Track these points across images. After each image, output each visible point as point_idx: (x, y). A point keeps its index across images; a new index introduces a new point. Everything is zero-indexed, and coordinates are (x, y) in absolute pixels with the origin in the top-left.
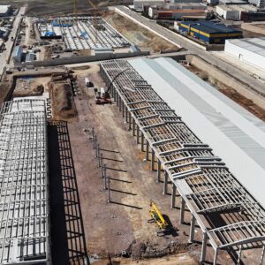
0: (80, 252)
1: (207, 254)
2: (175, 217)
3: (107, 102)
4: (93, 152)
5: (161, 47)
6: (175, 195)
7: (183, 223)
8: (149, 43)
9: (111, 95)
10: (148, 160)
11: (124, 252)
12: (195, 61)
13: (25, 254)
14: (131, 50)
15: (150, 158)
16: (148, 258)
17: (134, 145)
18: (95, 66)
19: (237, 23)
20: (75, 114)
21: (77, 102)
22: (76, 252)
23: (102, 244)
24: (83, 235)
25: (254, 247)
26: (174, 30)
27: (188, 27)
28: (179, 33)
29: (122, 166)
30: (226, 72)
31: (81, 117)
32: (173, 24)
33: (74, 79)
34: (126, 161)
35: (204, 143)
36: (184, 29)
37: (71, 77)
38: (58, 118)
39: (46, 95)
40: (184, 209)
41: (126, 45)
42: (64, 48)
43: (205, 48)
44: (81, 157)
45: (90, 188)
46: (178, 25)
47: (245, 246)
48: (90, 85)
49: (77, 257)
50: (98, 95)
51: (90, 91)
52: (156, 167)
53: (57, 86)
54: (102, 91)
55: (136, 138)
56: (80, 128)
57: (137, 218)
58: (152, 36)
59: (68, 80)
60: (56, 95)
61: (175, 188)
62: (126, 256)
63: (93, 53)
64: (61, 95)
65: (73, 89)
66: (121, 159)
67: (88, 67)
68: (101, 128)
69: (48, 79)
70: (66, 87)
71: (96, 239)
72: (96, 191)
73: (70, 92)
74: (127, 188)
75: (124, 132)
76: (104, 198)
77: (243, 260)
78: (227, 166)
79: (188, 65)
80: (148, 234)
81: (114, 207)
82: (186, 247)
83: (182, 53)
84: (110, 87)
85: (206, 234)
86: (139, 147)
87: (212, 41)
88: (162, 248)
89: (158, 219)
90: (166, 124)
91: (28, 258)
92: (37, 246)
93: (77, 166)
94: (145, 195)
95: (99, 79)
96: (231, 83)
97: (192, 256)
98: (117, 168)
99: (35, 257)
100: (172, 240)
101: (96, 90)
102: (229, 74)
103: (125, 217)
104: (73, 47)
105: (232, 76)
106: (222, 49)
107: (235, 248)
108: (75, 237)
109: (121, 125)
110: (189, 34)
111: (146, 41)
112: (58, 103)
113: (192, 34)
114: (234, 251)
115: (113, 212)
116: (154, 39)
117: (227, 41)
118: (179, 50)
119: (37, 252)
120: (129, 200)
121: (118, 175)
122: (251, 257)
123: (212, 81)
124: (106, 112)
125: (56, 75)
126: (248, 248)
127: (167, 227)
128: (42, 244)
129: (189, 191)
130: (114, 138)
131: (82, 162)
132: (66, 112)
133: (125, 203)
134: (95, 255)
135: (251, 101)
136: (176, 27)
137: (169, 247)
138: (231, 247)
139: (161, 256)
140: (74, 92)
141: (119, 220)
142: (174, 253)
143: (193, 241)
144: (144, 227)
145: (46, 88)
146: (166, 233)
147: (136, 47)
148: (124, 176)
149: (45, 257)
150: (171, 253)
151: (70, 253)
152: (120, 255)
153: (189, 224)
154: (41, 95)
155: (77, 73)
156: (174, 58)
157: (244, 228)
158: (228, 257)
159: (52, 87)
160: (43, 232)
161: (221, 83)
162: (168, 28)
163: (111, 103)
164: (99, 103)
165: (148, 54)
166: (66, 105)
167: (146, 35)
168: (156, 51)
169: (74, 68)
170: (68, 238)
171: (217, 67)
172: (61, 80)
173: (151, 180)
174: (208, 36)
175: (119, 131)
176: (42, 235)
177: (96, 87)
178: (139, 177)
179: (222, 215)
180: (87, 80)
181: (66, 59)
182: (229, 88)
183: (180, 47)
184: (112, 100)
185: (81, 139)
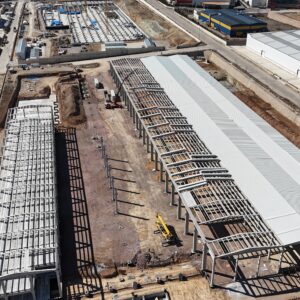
0: (88, 262)
1: (208, 263)
2: (180, 228)
3: (117, 107)
4: (102, 162)
5: (178, 41)
6: (181, 206)
7: (188, 234)
8: (165, 35)
9: (121, 98)
10: (157, 170)
11: (129, 262)
12: (214, 58)
13: (36, 264)
14: (145, 44)
15: (159, 168)
16: (152, 267)
17: (144, 154)
18: (105, 63)
19: (263, 11)
20: (84, 120)
21: (86, 106)
22: (85, 262)
23: (109, 254)
24: (91, 245)
25: (254, 257)
26: (193, 20)
27: (208, 17)
28: (198, 24)
29: (131, 177)
30: (245, 72)
31: (90, 124)
32: (192, 12)
33: (82, 80)
34: (134, 171)
35: (213, 154)
36: (205, 19)
37: (80, 77)
38: (66, 124)
39: (53, 97)
40: (189, 221)
41: (140, 38)
42: (72, 42)
43: (225, 43)
44: (90, 167)
45: (98, 199)
46: (198, 13)
47: (245, 255)
48: (100, 86)
49: (85, 266)
50: (107, 98)
51: (100, 94)
52: (164, 178)
53: (66, 87)
54: (113, 94)
55: (145, 146)
56: (89, 136)
57: (144, 229)
58: (169, 26)
59: (77, 80)
60: (64, 98)
61: (180, 200)
62: (132, 265)
63: (103, 49)
64: (69, 99)
65: (81, 90)
66: (130, 169)
67: (98, 65)
68: (110, 135)
69: (55, 79)
70: (74, 89)
71: (103, 250)
72: (104, 203)
73: (79, 95)
74: (135, 199)
75: (134, 140)
76: (111, 209)
77: (242, 269)
78: (233, 178)
79: (206, 62)
80: (153, 244)
81: (121, 218)
82: (189, 257)
83: (200, 48)
84: (120, 88)
85: (205, 245)
86: (149, 156)
87: (233, 34)
88: (166, 257)
89: (164, 230)
90: (176, 133)
91: (38, 267)
92: (47, 256)
93: (86, 177)
94: (152, 206)
95: (109, 79)
96: (250, 84)
97: (194, 266)
98: (125, 178)
99: (45, 266)
100: (176, 250)
101: (106, 93)
102: (248, 74)
103: (132, 228)
104: (83, 41)
105: (251, 76)
106: (244, 43)
107: (236, 257)
108: (83, 247)
109: (131, 132)
110: (209, 26)
111: (162, 32)
112: (66, 108)
113: (212, 25)
114: (234, 261)
115: (120, 223)
116: (171, 30)
117: (249, 35)
118: (198, 45)
119: (47, 262)
120: (136, 212)
121: (126, 185)
122: (250, 266)
123: (231, 81)
124: (116, 117)
125: (63, 74)
126: (249, 258)
128: (52, 255)
129: (193, 203)
130: (123, 147)
131: (91, 173)
132: (74, 118)
133: (132, 214)
134: (102, 265)
135: (269, 105)
136: (196, 16)
137: (172, 257)
138: (231, 256)
139: (165, 265)
140: (82, 94)
141: (126, 231)
142: (178, 262)
143: (196, 251)
144: (150, 237)
145: (53, 89)
146: (171, 244)
147: (150, 40)
148: (133, 187)
149: (54, 267)
150: (174, 263)
151: (79, 263)
152: (126, 265)
153: (192, 235)
154: (48, 97)
155: (86, 72)
156: (189, 54)
157: (242, 239)
158: (228, 266)
159: (59, 89)
160: (52, 243)
161: (240, 84)
162: (186, 16)
163: (121, 107)
164: (108, 107)
165: (164, 49)
166: (74, 111)
167: (162, 25)
168: (172, 45)
169: (83, 66)
170: (75, 249)
171: (236, 65)
172: (68, 80)
173: (159, 190)
174: (229, 28)
175: (129, 139)
176: (52, 246)
177: (106, 88)
178: (147, 187)
179: (226, 226)
180: (96, 81)
181: (74, 55)
182: (248, 90)
183: (199, 41)
184: (123, 103)
185: (89, 147)
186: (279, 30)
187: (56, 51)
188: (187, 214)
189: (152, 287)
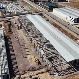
0: (17, 71)
1: (49, 68)
2: (40, 60)
4: (18, 44)
5: (35, 11)
6: (40, 54)
7: (43, 61)
8: (32, 9)
9: (22, 26)
10: (33, 45)
11: (28, 70)
12: (45, 15)
13: (2, 73)
14: (27, 12)
15: (34, 44)
16: (34, 71)
17: (29, 41)
18: (16, 17)
19: (56, 3)
20: (12, 33)
21: (12, 29)
22: (16, 71)
23: (22, 68)
24: (17, 66)
25: (60, 66)
26: (39, 5)
27: (43, 4)
28: (40, 6)
30: (53, 18)
31: (14, 34)
32: (38, 3)
34: (27, 46)
35: (48, 40)
36: (42, 5)
37: (10, 21)
38: (7, 34)
39: (3, 27)
40: (43, 58)
41: (25, 10)
42: (7, 12)
43: (48, 11)
45: (18, 54)
46: (40, 4)
47: (58, 65)
48: (16, 23)
49: (16, 72)
50: (18, 27)
51: (16, 25)
52: (35, 47)
53: (6, 24)
54: (19, 25)
55: (30, 39)
56: (14, 37)
57: (31, 61)
58: (33, 7)
59: (9, 22)
60: (6, 27)
61: (40, 52)
62: (29, 71)
63: (16, 13)
64: (7, 27)
65: (11, 25)
66: (26, 45)
67: (14, 18)
68: (20, 37)
69: (3, 22)
70: (9, 24)
72: (20, 55)
73: (10, 26)
74: (28, 53)
76: (22, 56)
77: (57, 69)
78: (53, 46)
79: (43, 16)
80: (34, 65)
81: (25, 58)
82: (43, 67)
83: (41, 13)
84: (21, 24)
85: (48, 64)
86: (31, 41)
87: (50, 9)
88: (37, 68)
89: (36, 61)
90: (38, 35)
91: (3, 74)
92: (5, 70)
93: (14, 48)
94: (33, 55)
95: (18, 22)
96: (55, 22)
97: (45, 69)
98: (25, 48)
99: (5, 73)
100: (40, 66)
101: (17, 25)
103: (28, 61)
104: (10, 12)
105: (55, 19)
106: (52, 11)
107: (55, 66)
108: (15, 67)
109: (25, 35)
110: (43, 7)
111: (31, 9)
112: (7, 30)
113: (44, 6)
114: (55, 67)
115: (24, 60)
116: (33, 8)
117: (54, 9)
118: (41, 12)
119: (6, 72)
120: (28, 56)
121: (25, 50)
122: (59, 68)
123: (50, 21)
124: (21, 31)
125: (5, 21)
126: (59, 66)
127: (39, 63)
128: (7, 70)
129: (44, 53)
130: (24, 39)
131: (15, 47)
132: (9, 32)
133: (27, 57)
134: (21, 71)
135: (60, 27)
136: (39, 4)
137: (39, 68)
138: (54, 66)
139: (37, 70)
140: (11, 26)
141: (26, 62)
142: (41, 69)
143: (45, 66)
144: (33, 63)
145: (3, 25)
146: (38, 64)
147: (28, 11)
148: (27, 50)
149: (8, 73)
150: (40, 69)
151: (14, 71)
152: (27, 71)
153: (44, 61)
154: (1, 27)
155: (11, 20)
156: (39, 14)
157: (57, 61)
158: (54, 68)
159: (4, 25)
160: (7, 67)
161: (52, 22)
162: (37, 4)
163: (22, 29)
164: (18, 29)
165: (32, 13)
166: (9, 30)
167: (31, 7)
168: (34, 12)
169: (10, 18)
170: (13, 68)
171: (51, 17)
172: (7, 22)
173: (34, 50)
174: (48, 7)
175: (25, 37)
177: (17, 24)
178: (31, 50)
179: (52, 58)
180: (15, 22)
181: (8, 15)
182: (54, 23)
183: (41, 11)
184: (22, 28)
185: (14, 40)
186: (61, 7)
187: (2, 14)
188: (42, 56)
189: (34, 76)
